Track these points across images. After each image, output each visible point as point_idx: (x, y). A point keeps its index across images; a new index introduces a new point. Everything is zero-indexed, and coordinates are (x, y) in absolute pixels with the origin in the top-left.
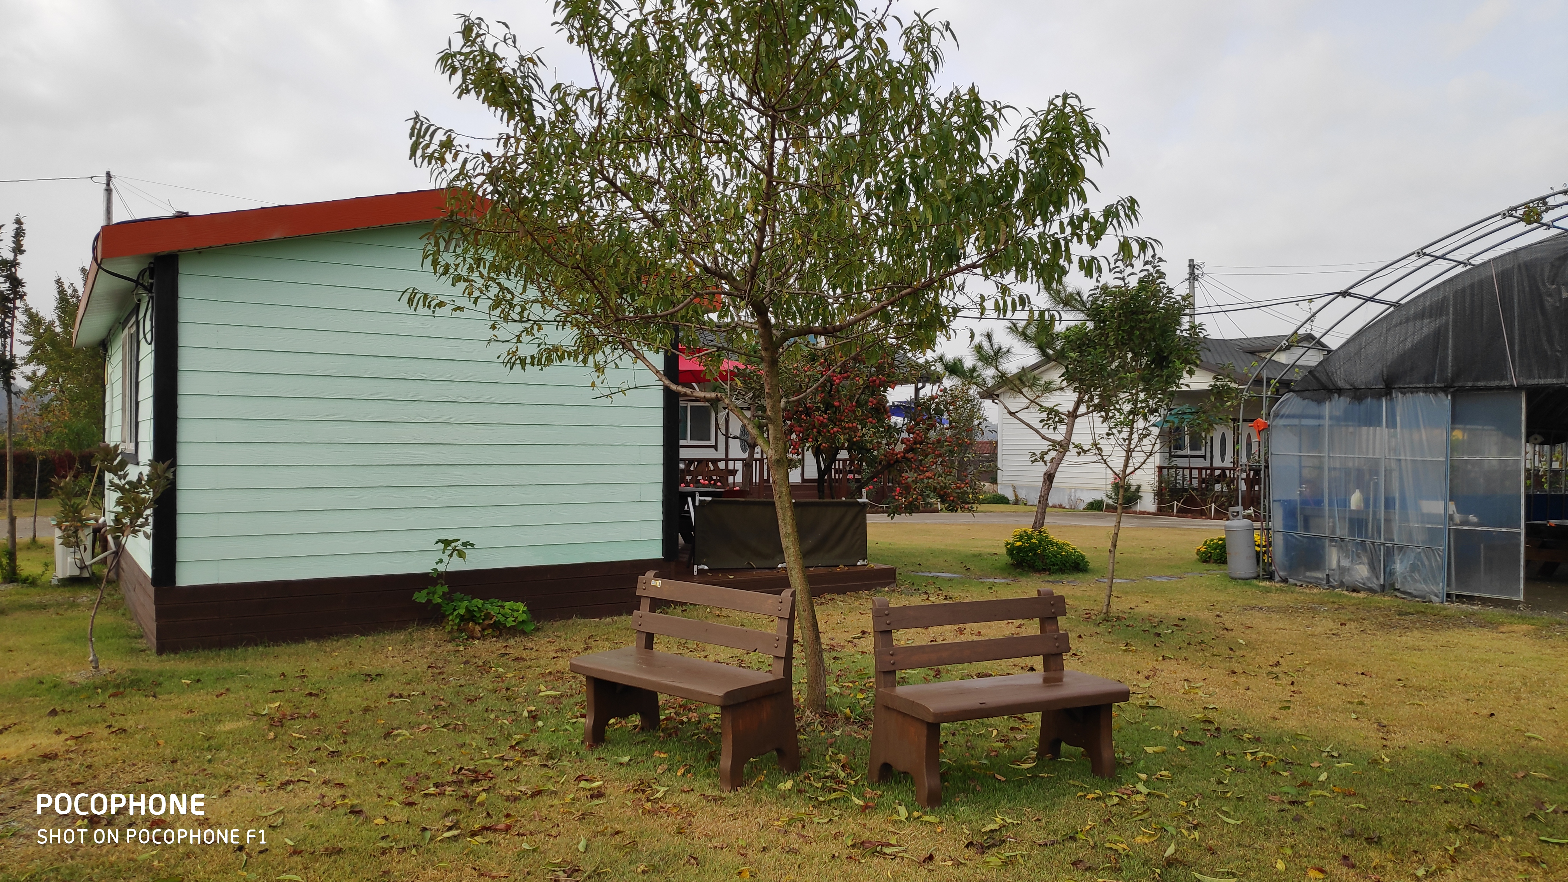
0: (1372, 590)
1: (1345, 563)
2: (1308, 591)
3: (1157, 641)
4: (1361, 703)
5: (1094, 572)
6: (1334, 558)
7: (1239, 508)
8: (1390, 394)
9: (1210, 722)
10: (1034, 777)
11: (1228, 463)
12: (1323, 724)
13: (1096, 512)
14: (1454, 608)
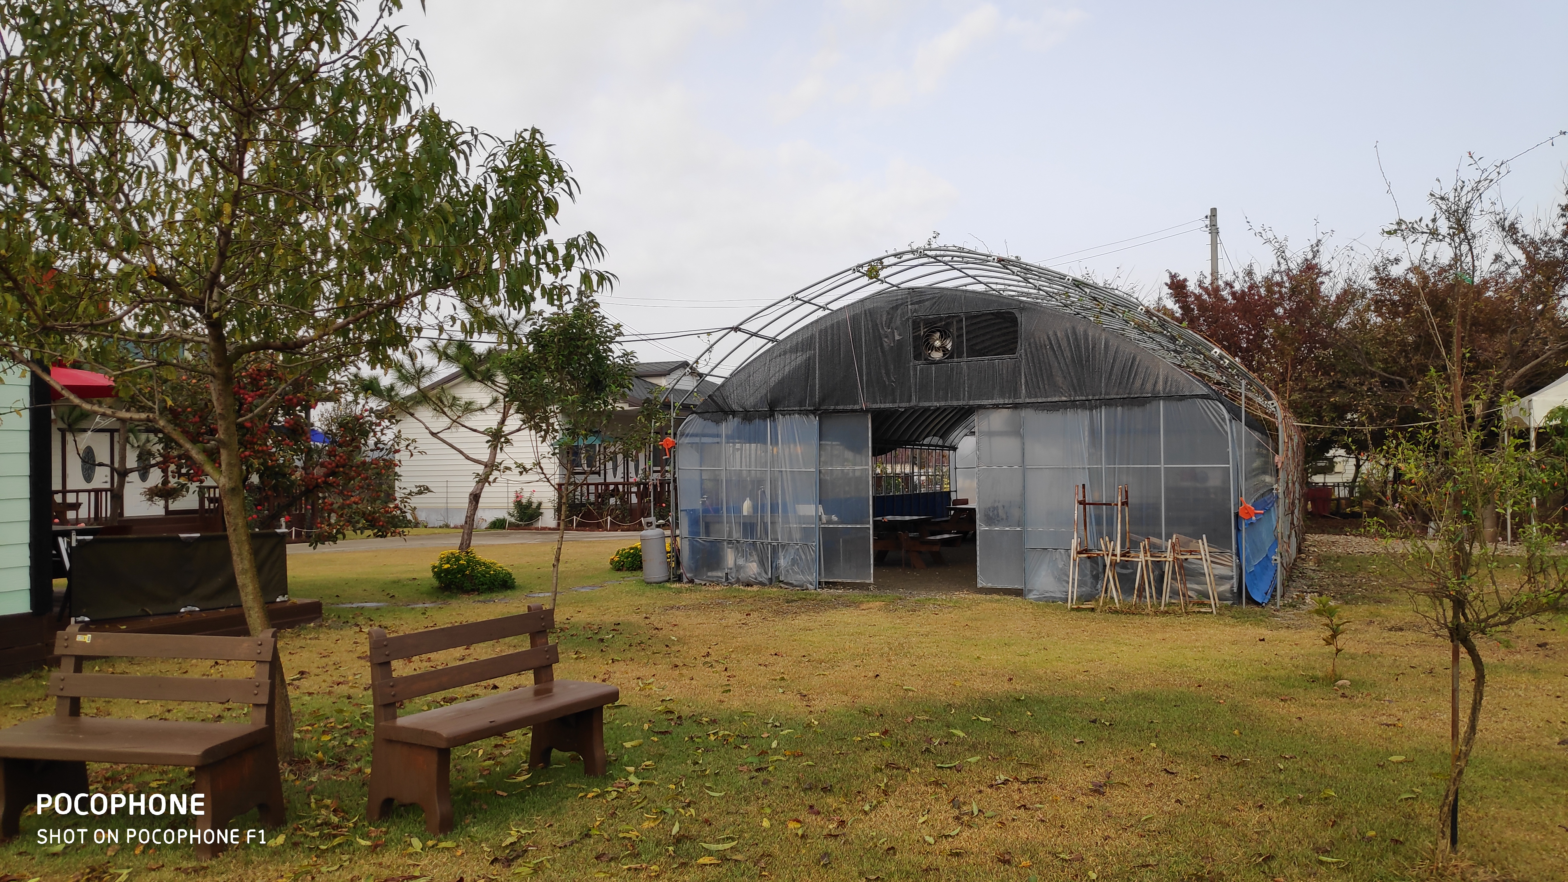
0: (762, 584)
1: (741, 562)
2: (711, 588)
3: (602, 646)
4: (783, 679)
5: (521, 588)
6: (730, 558)
7: (652, 519)
8: (773, 415)
9: (672, 712)
10: (534, 787)
11: (619, 479)
12: (760, 701)
13: (499, 531)
14: (826, 592)
